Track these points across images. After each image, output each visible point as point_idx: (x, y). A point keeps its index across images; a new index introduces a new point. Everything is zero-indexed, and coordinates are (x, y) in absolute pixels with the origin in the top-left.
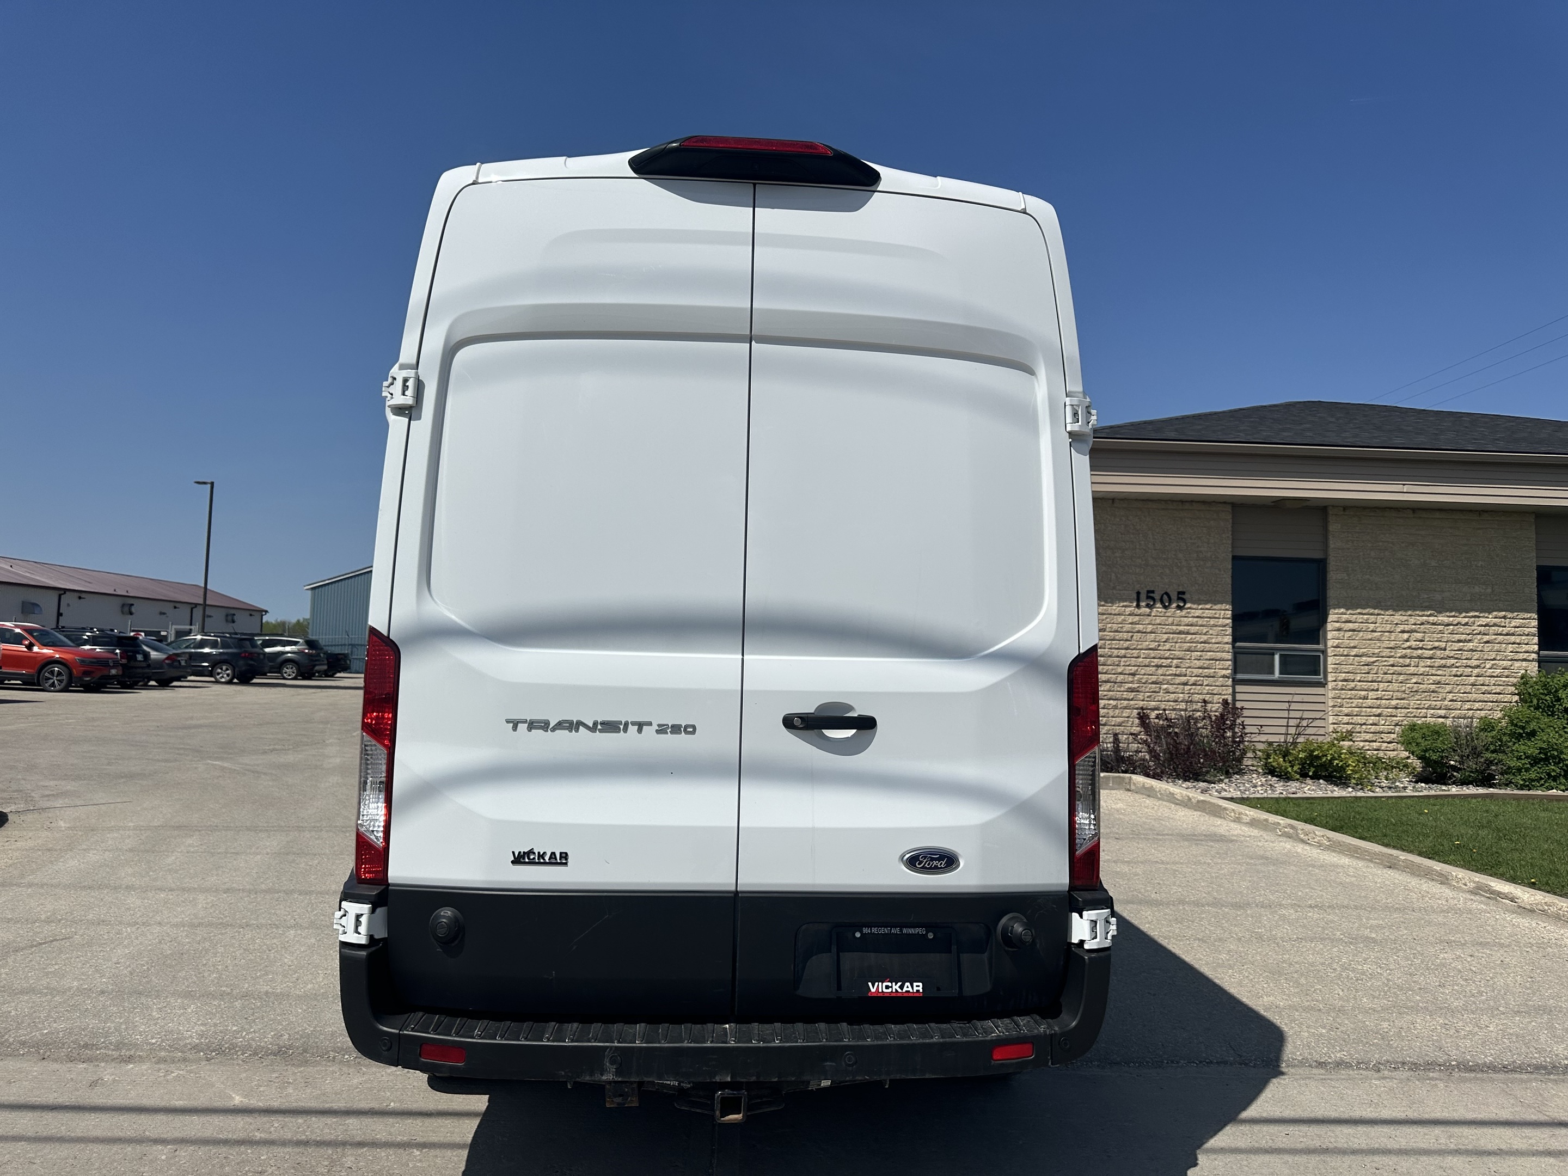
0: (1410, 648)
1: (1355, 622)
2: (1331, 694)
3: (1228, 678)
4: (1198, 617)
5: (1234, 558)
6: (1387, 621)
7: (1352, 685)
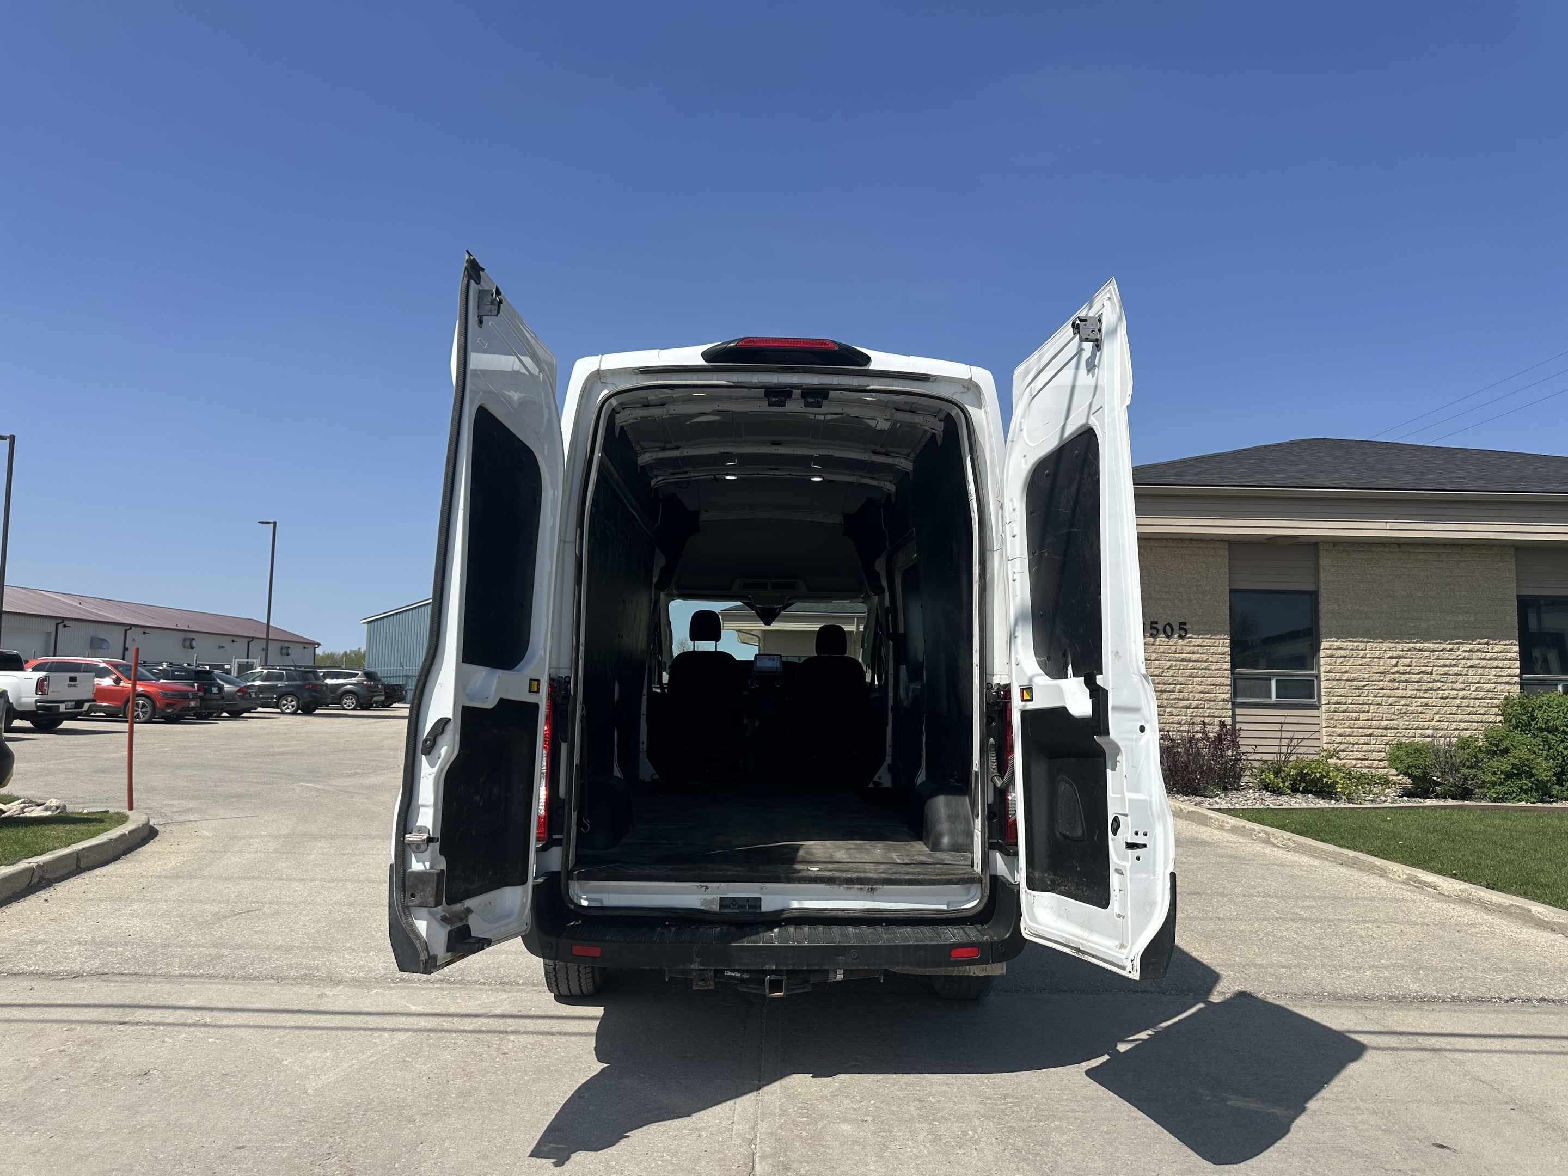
0: (1398, 672)
1: (1346, 649)
2: (1324, 716)
3: (1227, 701)
4: (1198, 646)
5: (1232, 591)
6: (1376, 648)
7: (1344, 707)
